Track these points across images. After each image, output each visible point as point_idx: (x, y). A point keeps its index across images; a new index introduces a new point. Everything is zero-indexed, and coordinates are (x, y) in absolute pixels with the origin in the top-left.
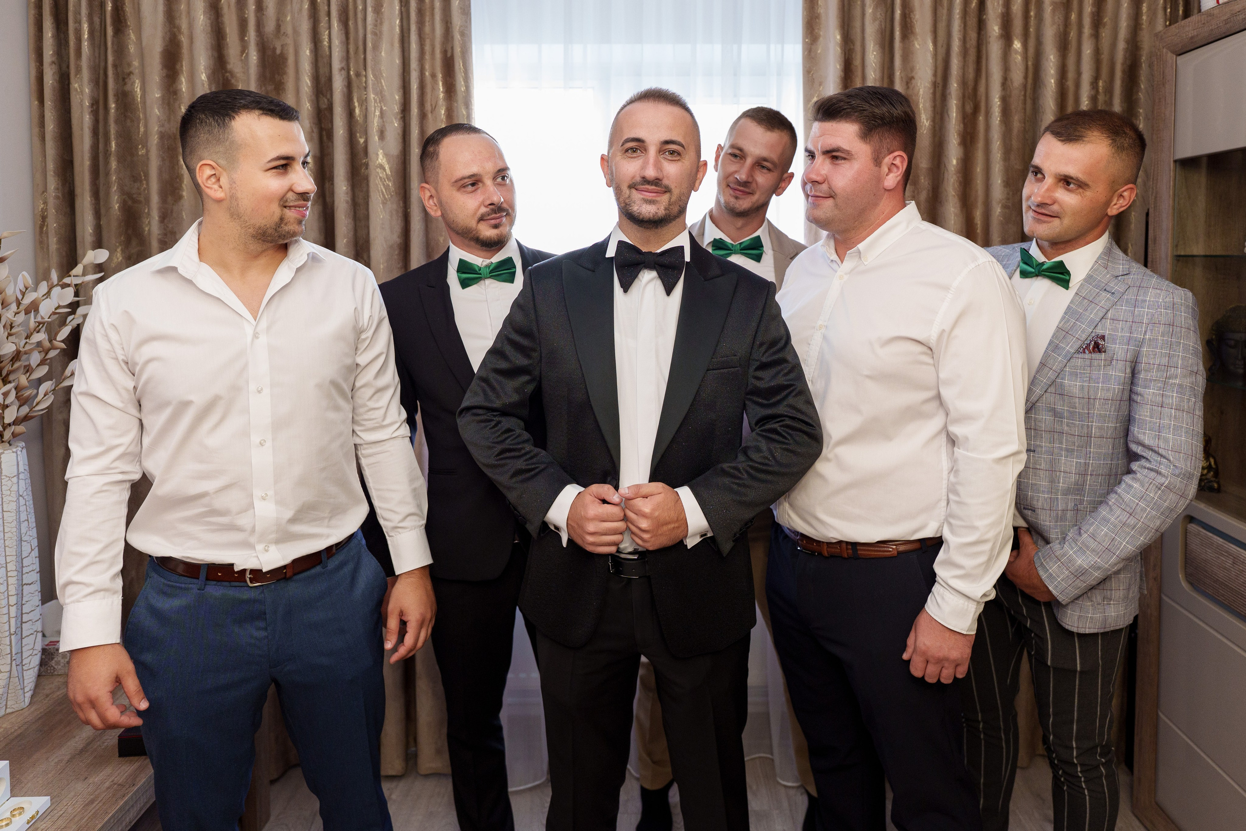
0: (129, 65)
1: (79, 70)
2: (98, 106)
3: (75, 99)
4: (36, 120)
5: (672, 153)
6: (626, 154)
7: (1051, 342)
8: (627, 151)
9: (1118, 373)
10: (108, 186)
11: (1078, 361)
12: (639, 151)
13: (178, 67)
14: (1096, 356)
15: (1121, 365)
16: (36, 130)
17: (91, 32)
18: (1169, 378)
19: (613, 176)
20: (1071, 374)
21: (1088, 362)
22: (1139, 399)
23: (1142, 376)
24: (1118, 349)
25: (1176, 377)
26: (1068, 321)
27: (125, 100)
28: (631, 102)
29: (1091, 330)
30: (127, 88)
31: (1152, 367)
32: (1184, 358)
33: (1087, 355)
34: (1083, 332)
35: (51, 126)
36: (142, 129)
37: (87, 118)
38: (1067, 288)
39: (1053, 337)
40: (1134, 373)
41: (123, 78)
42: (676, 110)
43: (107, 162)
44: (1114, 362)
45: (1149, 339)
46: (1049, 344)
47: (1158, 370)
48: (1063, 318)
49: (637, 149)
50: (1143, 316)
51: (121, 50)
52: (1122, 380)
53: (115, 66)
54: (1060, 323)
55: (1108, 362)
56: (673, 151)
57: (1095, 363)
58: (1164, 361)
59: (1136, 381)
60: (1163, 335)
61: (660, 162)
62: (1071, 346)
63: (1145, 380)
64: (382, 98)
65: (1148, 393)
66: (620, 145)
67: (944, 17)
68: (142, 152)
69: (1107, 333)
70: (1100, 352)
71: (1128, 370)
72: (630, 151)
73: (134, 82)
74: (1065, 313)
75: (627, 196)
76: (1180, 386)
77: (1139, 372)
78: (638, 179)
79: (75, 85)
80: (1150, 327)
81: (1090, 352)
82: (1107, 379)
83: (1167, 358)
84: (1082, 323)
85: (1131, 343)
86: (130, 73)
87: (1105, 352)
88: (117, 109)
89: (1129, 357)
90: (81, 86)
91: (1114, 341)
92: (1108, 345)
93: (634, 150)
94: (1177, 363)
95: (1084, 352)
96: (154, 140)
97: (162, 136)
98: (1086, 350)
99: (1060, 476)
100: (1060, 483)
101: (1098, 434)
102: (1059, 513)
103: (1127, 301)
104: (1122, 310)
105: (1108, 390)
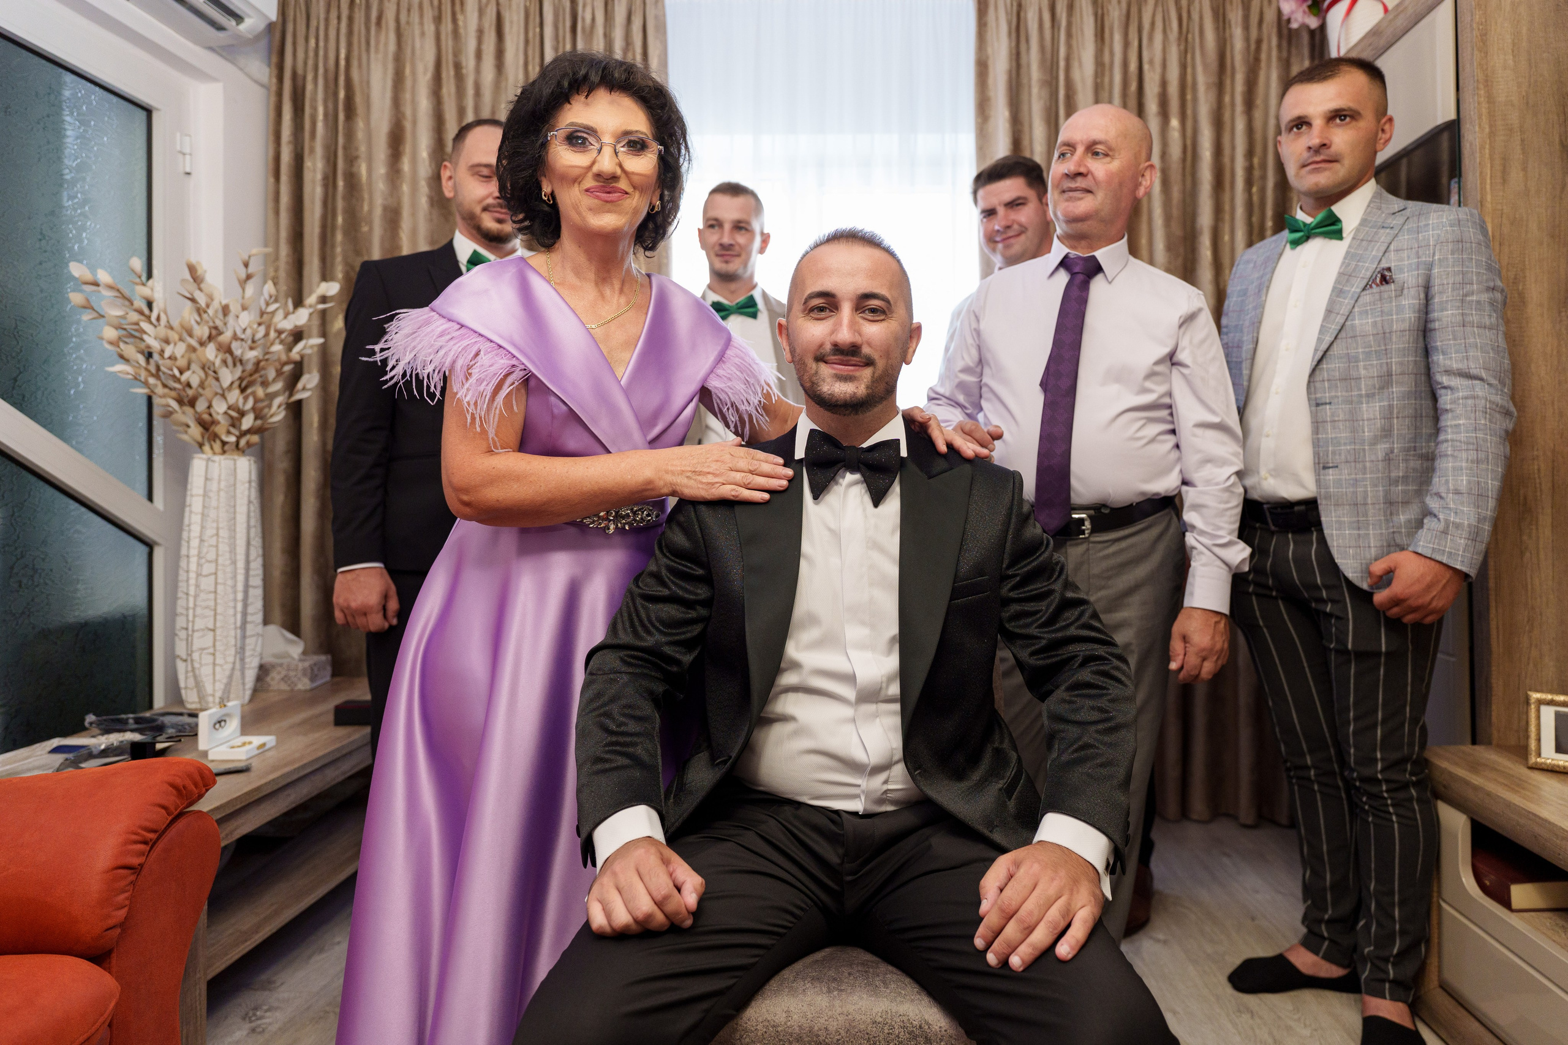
0: (357, 149)
1: (312, 150)
2: (329, 181)
3: (308, 176)
4: (271, 196)
6: (811, 314)
7: (1334, 288)
8: (812, 310)
9: (1410, 302)
10: (333, 257)
11: (1367, 298)
12: (827, 311)
13: (401, 148)
14: (1385, 287)
15: (1413, 292)
16: (271, 205)
17: (326, 115)
18: (1466, 296)
20: (1361, 313)
21: (1377, 296)
22: (1437, 325)
23: (1436, 300)
24: (1408, 276)
25: (1473, 294)
26: (1349, 264)
27: (352, 180)
28: (820, 244)
29: (1375, 266)
30: (355, 170)
31: (1446, 286)
32: (1478, 274)
33: (1375, 289)
34: (1368, 268)
35: (285, 198)
36: (366, 208)
37: (319, 191)
38: (1341, 238)
39: (1335, 283)
40: (1427, 299)
41: (351, 160)
43: (333, 235)
44: (1405, 291)
45: (1439, 259)
46: (1333, 291)
47: (1453, 290)
48: (1343, 263)
49: (825, 308)
50: (1429, 239)
51: (350, 135)
52: (1417, 307)
53: (345, 148)
54: (1340, 268)
55: (1398, 293)
56: (874, 309)
57: (1386, 295)
58: (1458, 279)
59: (1430, 308)
60: (1453, 253)
61: (857, 322)
62: (1356, 287)
63: (1441, 302)
65: (1445, 316)
66: (803, 301)
68: (365, 229)
69: (1393, 265)
70: (1387, 283)
71: (1422, 296)
72: (816, 310)
73: (359, 166)
74: (1345, 258)
76: (1478, 302)
77: (1433, 297)
78: (828, 347)
79: (308, 164)
80: (1438, 247)
81: (1377, 285)
82: (1400, 309)
83: (1461, 276)
84: (1364, 262)
85: (1420, 267)
86: (357, 158)
87: (1394, 282)
88: (345, 186)
89: (1421, 281)
90: (314, 165)
91: (1401, 271)
92: (1397, 276)
93: (821, 309)
94: (1472, 279)
95: (1371, 286)
96: (378, 212)
97: (385, 208)
98: (1373, 285)
99: (1363, 426)
100: (1364, 432)
101: (1399, 371)
102: (1368, 464)
103: (1408, 230)
104: (1404, 239)
105: (1403, 320)
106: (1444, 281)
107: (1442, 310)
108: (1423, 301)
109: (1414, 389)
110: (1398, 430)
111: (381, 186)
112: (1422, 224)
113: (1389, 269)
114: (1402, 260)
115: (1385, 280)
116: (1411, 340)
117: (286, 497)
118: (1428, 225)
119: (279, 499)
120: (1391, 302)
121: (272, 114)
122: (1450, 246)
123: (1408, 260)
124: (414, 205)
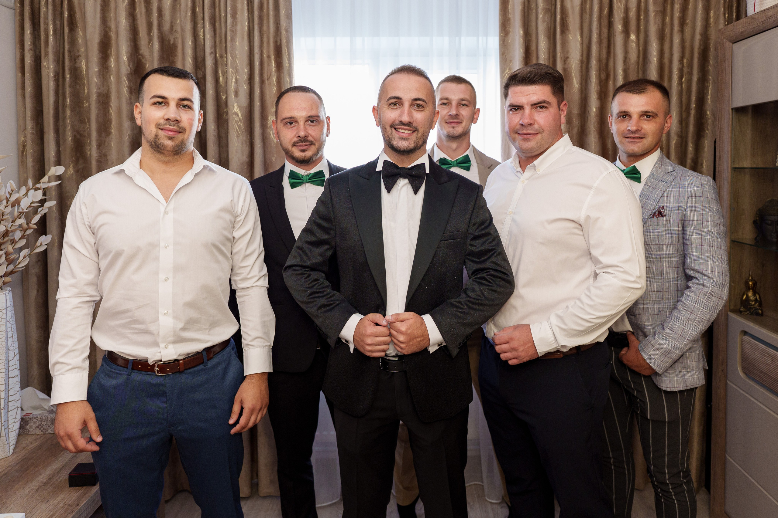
0: (78, 51)
1: (47, 54)
2: (59, 76)
3: (44, 72)
4: (19, 86)
5: (419, 106)
6: (390, 106)
8: (390, 104)
9: (674, 228)
10: (65, 127)
11: (651, 222)
12: (398, 105)
13: (109, 52)
14: (660, 219)
15: (675, 223)
17: (55, 31)
18: (704, 228)
19: (381, 120)
21: (656, 223)
22: (688, 242)
23: (689, 228)
24: (672, 213)
25: (708, 227)
27: (76, 74)
28: (392, 73)
29: (656, 203)
30: (77, 65)
31: (693, 222)
32: (711, 216)
33: (655, 219)
34: (652, 205)
35: (29, 88)
36: (86, 91)
37: (52, 84)
38: (640, 183)
40: (684, 227)
41: (75, 59)
42: (421, 79)
43: (64, 111)
44: (671, 222)
45: (690, 206)
47: (697, 224)
49: (397, 103)
50: (685, 193)
51: (73, 42)
52: (677, 231)
53: (70, 52)
55: (667, 222)
56: (419, 105)
57: (660, 223)
58: (700, 218)
59: (685, 232)
60: (698, 203)
61: (411, 112)
63: (691, 230)
64: (237, 71)
65: (693, 238)
66: (386, 100)
67: (587, 20)
68: (86, 105)
69: (665, 205)
70: (662, 216)
71: (680, 226)
72: (392, 105)
73: (80, 62)
75: (390, 133)
76: (711, 232)
77: (686, 227)
78: (397, 122)
79: (44, 64)
80: (690, 199)
82: (668, 232)
83: (702, 216)
84: (650, 200)
85: (680, 209)
86: (79, 56)
87: (665, 216)
88: (70, 78)
89: (680, 217)
90: (48, 64)
91: (670, 210)
92: (667, 212)
93: (394, 104)
94: (708, 219)
95: (653, 217)
96: (94, 97)
97: (99, 95)
98: (655, 217)
99: (647, 295)
100: (648, 298)
101: (667, 266)
102: (650, 317)
103: (675, 185)
104: (673, 191)
105: (670, 238)
106: (693, 217)
107: (691, 235)
108: (681, 228)
109: (676, 276)
110: (666, 298)
111: (95, 79)
112: (682, 183)
113: (663, 208)
114: (670, 202)
115: (661, 214)
116: (674, 249)
117: (38, 291)
118: (685, 184)
119: (33, 293)
120: (663, 227)
121: (18, 29)
122: (696, 199)
123: (674, 204)
124: (119, 91)
